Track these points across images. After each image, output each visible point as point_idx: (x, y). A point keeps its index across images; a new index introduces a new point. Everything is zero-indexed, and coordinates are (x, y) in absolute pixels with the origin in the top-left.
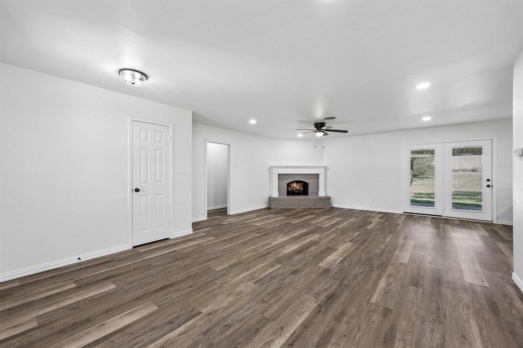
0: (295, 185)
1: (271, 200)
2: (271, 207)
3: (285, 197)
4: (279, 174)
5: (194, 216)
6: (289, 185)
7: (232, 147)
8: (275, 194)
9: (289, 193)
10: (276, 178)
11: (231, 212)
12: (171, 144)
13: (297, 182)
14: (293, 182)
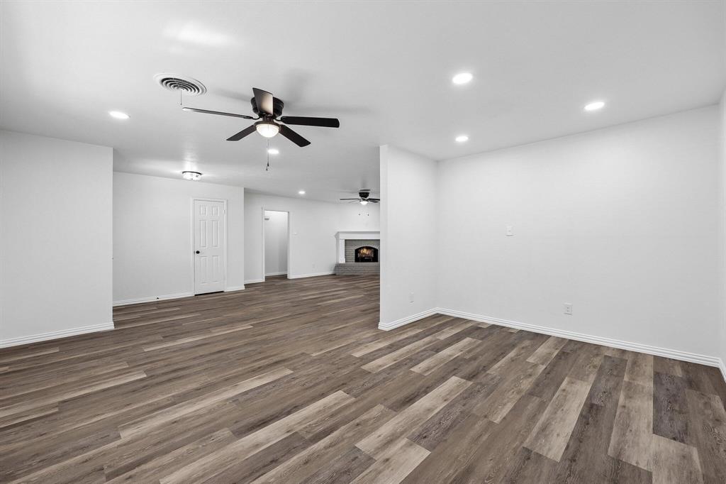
0: (365, 251)
1: (338, 266)
2: (339, 274)
3: (353, 263)
4: (346, 240)
5: (246, 278)
6: (357, 251)
7: (291, 213)
8: (342, 260)
9: (358, 259)
10: (342, 244)
11: (291, 276)
12: (225, 216)
13: (368, 248)
14: (363, 248)
